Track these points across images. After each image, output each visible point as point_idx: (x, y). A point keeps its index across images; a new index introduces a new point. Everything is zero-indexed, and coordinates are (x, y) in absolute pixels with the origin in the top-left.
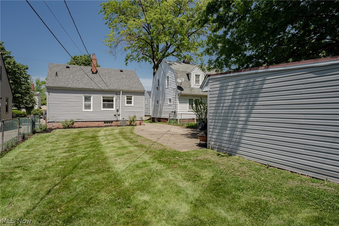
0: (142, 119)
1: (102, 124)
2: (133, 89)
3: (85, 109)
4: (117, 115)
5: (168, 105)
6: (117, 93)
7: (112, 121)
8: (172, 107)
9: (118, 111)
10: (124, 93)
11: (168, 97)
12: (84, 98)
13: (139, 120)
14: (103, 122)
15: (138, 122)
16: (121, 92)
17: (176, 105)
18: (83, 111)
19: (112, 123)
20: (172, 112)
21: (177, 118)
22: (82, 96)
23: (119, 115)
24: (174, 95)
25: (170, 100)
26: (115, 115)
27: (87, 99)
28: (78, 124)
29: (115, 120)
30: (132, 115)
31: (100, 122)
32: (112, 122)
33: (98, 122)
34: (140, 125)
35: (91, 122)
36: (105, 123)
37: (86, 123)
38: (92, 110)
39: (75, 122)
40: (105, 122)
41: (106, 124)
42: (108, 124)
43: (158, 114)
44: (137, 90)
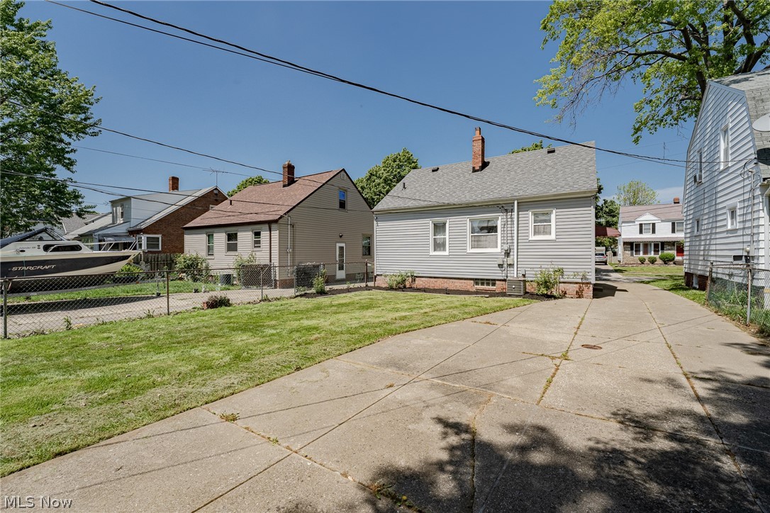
0: (586, 279)
1: (470, 286)
2: (553, 191)
3: (435, 250)
4: (505, 266)
6: (504, 207)
7: (495, 280)
8: (740, 239)
9: (507, 254)
10: (525, 204)
11: (726, 202)
12: (431, 226)
13: (576, 283)
14: (472, 282)
15: (572, 289)
16: (516, 202)
17: (755, 230)
18: (431, 254)
19: (494, 285)
20: (737, 258)
21: (756, 283)
22: (429, 223)
23: (511, 265)
24: (748, 188)
25: (733, 213)
26: (500, 266)
27: (439, 228)
28: (421, 283)
29: (502, 278)
30: (549, 267)
31: (465, 281)
32: (493, 282)
33: (461, 281)
34: (579, 297)
35: (446, 280)
36: (477, 284)
37: (436, 280)
38: (446, 253)
39: (416, 277)
40: (476, 281)
41: (480, 287)
42: (485, 287)
43: (700, 263)
44: (568, 191)
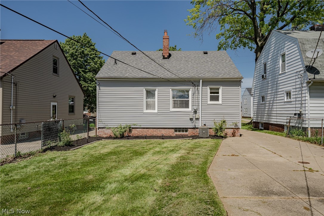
0: (237, 126)
1: (172, 133)
2: (220, 76)
3: (147, 109)
4: (194, 119)
5: (285, 102)
6: (194, 83)
7: (187, 128)
8: (294, 106)
9: (195, 112)
10: (206, 82)
11: (283, 88)
12: (145, 92)
13: (232, 128)
14: (173, 130)
15: (230, 132)
16: (201, 81)
17: (303, 102)
18: (144, 112)
19: (186, 131)
20: (295, 114)
21: (304, 126)
22: (143, 90)
23: (197, 119)
24: (299, 83)
25: (288, 94)
26: (191, 119)
27: (150, 94)
28: (137, 132)
29: (192, 127)
30: (219, 120)
31: (169, 130)
32: (186, 130)
33: (166, 130)
34: (234, 136)
35: (155, 130)
36: (176, 131)
37: (148, 130)
38: (156, 111)
39: (133, 128)
40: (176, 129)
41: (178, 133)
42: (181, 133)
43: (265, 117)
44: (228, 77)
